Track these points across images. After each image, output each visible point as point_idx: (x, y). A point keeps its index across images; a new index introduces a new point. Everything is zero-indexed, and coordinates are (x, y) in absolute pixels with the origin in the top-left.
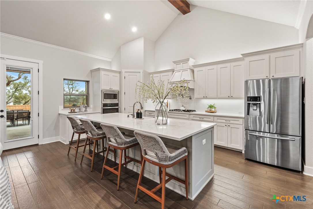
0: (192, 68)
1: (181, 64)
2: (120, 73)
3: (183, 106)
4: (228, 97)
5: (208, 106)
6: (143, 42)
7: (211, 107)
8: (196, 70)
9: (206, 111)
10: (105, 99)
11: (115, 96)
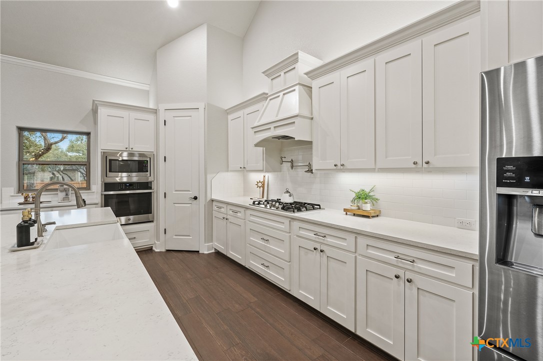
0: (307, 80)
1: (282, 74)
2: (155, 112)
3: (288, 192)
4: (414, 166)
5: (354, 195)
6: (206, 38)
7: (362, 196)
8: (315, 84)
9: (345, 210)
10: (110, 171)
11: (142, 166)
